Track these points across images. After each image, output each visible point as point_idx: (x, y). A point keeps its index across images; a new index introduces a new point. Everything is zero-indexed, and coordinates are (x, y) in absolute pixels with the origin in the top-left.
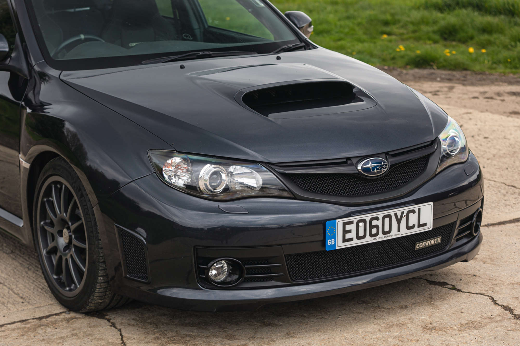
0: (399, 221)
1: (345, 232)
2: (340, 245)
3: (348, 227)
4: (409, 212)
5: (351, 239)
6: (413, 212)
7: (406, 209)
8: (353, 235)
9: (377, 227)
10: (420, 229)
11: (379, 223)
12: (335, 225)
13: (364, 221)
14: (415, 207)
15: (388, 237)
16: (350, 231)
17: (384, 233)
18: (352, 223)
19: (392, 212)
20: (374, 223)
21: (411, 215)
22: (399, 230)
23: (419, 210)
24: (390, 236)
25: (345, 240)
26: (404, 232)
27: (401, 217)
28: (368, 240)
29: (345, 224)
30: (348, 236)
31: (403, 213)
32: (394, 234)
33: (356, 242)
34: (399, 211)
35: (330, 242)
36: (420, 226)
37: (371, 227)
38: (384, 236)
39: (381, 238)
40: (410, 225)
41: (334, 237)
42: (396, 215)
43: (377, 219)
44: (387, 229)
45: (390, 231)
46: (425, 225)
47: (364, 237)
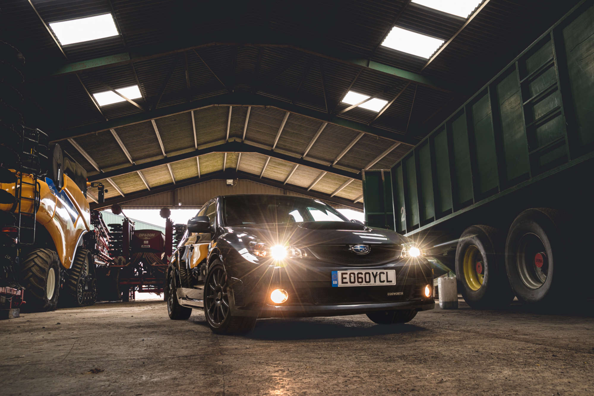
0: (375, 277)
1: (343, 278)
2: (340, 285)
3: (344, 276)
4: (380, 273)
5: (347, 283)
6: (384, 273)
7: (379, 271)
8: (347, 280)
9: (362, 278)
10: (388, 283)
11: (363, 276)
12: (337, 274)
13: (354, 274)
14: (385, 271)
15: (368, 285)
16: (346, 278)
17: (366, 282)
18: (346, 274)
19: (370, 271)
20: (360, 275)
21: (382, 275)
22: (375, 282)
23: (387, 273)
24: (370, 284)
25: (343, 283)
26: (378, 283)
27: (376, 275)
28: (357, 284)
29: (342, 274)
30: (345, 281)
31: (377, 273)
32: (372, 283)
33: (349, 285)
34: (375, 272)
35: (334, 283)
36: (388, 281)
37: (358, 278)
38: (366, 284)
39: (365, 284)
40: (382, 280)
41: (337, 280)
42: (373, 273)
43: (362, 274)
44: (368, 280)
45: (369, 282)
46: (391, 281)
47: (354, 282)
